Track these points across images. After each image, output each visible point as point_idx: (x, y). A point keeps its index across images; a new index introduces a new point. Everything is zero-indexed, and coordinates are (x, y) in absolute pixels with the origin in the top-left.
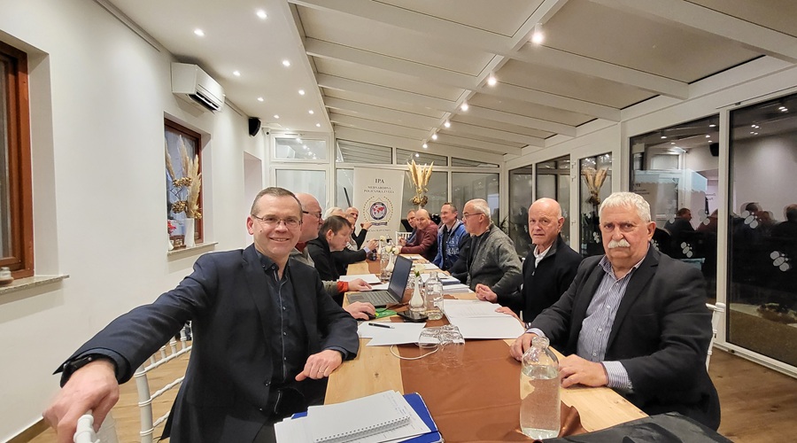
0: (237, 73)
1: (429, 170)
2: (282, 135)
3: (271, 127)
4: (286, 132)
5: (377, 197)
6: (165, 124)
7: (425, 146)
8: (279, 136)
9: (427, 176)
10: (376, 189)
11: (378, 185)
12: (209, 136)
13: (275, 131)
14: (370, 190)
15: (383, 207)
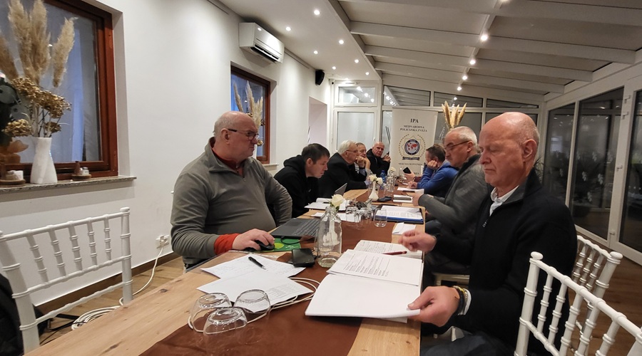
0: (288, 29)
1: (462, 111)
2: (343, 84)
3: (335, 78)
4: (346, 82)
5: (412, 135)
6: (232, 70)
7: (459, 89)
8: (340, 85)
9: (459, 116)
10: (411, 128)
11: (413, 124)
12: (275, 83)
13: (338, 81)
14: (406, 128)
15: (417, 144)
